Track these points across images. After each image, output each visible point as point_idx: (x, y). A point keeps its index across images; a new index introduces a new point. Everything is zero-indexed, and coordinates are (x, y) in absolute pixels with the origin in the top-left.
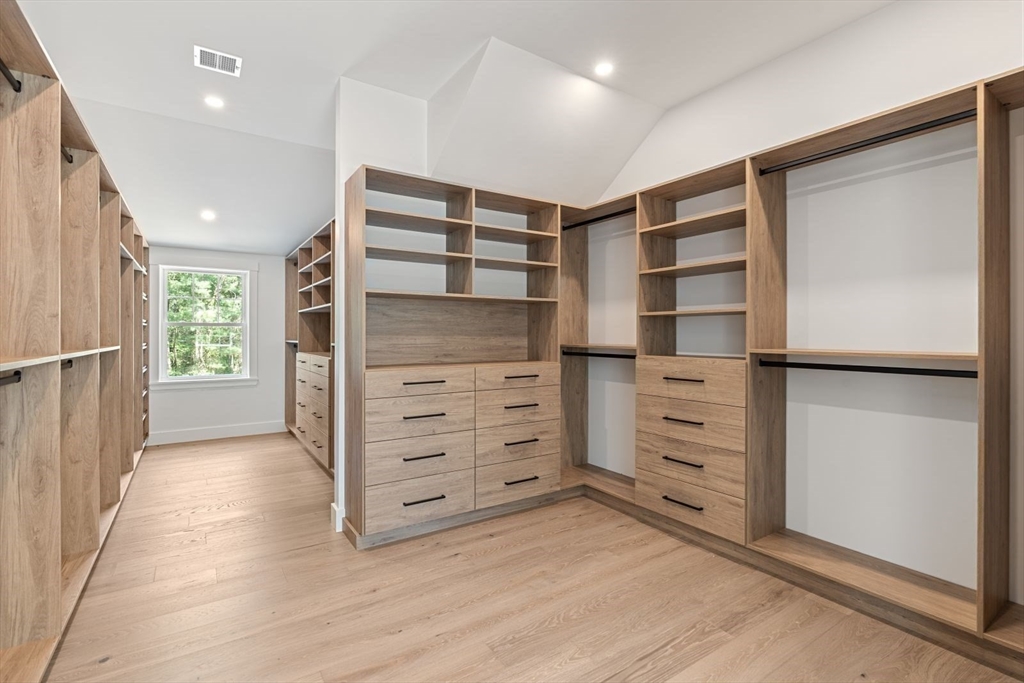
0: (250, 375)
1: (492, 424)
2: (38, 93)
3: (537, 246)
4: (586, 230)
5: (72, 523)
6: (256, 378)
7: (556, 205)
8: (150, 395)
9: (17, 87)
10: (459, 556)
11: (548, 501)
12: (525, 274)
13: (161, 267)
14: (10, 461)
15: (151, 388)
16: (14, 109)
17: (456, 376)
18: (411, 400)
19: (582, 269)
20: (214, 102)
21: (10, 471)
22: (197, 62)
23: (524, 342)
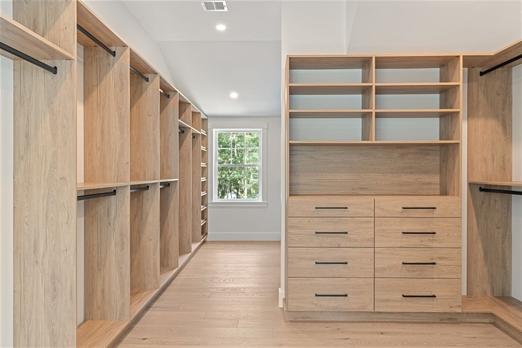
0: (263, 200)
1: (390, 245)
2: (121, 55)
3: (446, 93)
4: (509, 72)
5: (149, 272)
6: (266, 202)
7: (458, 57)
8: (209, 209)
9: (114, 54)
10: (348, 340)
11: (450, 319)
12: (439, 119)
13: (214, 130)
14: (112, 232)
15: (209, 205)
16: (113, 65)
17: (358, 205)
18: (321, 220)
19: (503, 109)
20: (221, 27)
21: (112, 237)
22: (205, 8)
23: (436, 179)
